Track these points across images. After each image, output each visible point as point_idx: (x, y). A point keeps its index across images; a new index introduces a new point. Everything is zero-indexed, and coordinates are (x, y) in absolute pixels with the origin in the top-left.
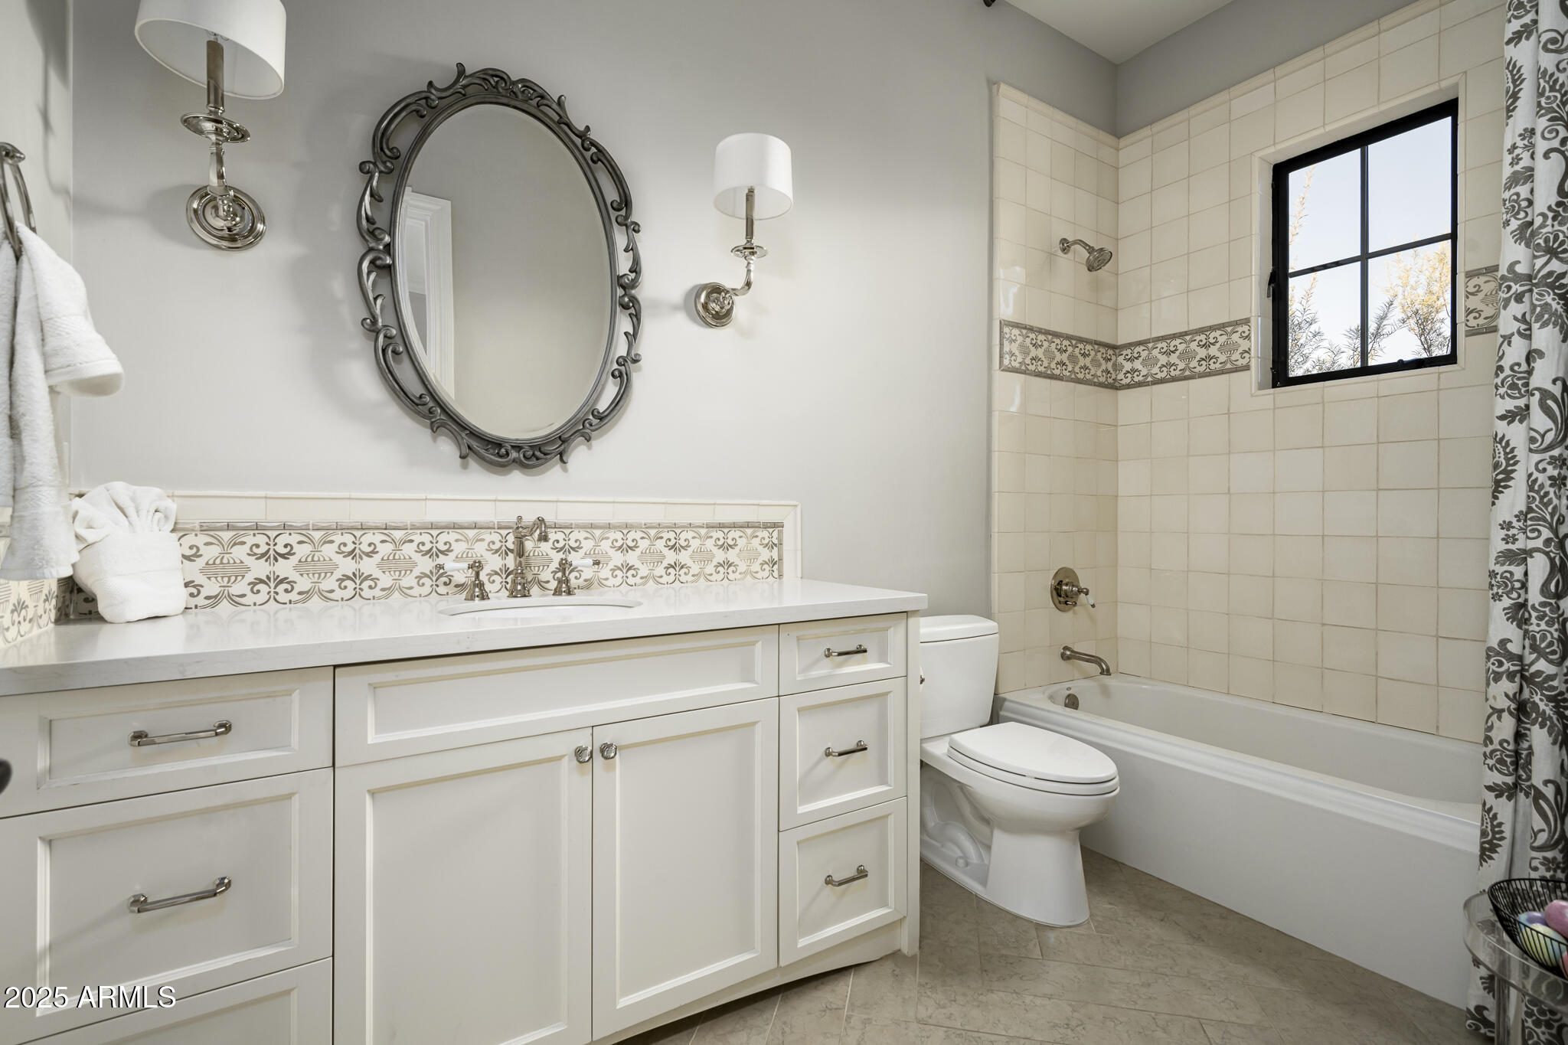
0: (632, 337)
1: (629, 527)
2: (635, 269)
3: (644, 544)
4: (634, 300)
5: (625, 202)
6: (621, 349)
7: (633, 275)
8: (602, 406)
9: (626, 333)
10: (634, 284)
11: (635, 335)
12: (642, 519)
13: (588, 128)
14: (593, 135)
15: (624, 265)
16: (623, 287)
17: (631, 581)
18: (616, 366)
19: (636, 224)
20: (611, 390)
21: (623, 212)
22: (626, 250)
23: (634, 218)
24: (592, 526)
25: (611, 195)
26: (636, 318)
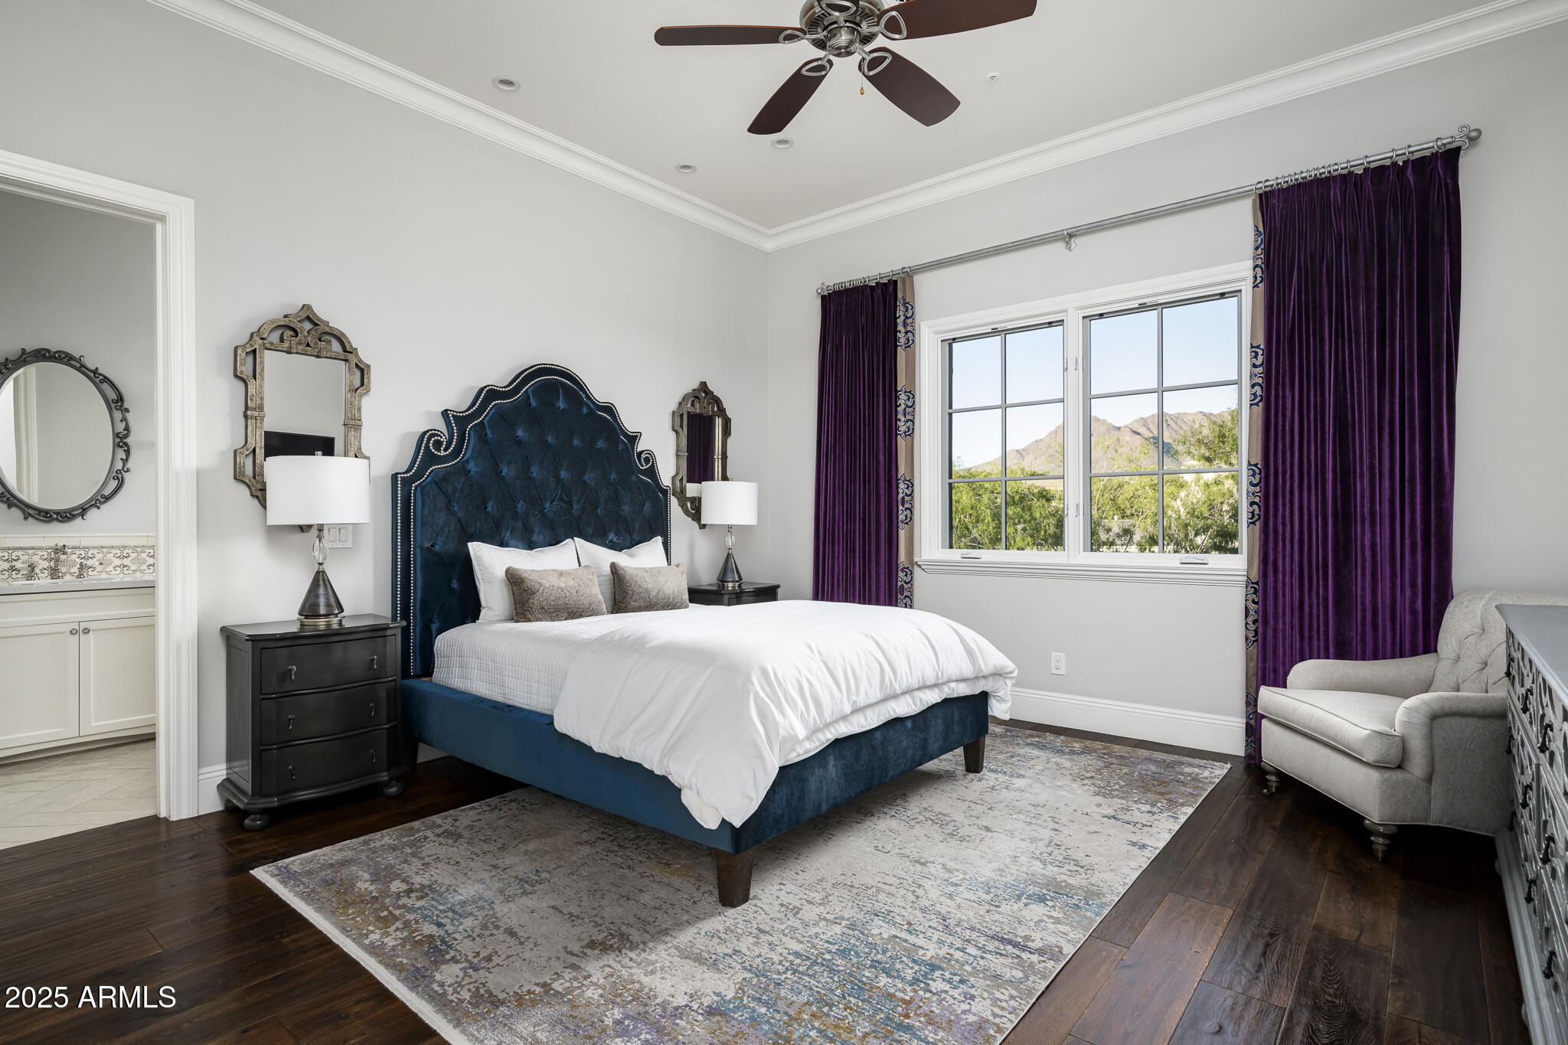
0: (125, 461)
1: (124, 547)
2: (127, 428)
3: (133, 555)
4: (126, 444)
5: (120, 398)
6: (119, 465)
7: (126, 432)
8: (107, 492)
9: (121, 459)
10: (126, 436)
11: (127, 460)
12: (133, 543)
13: (97, 368)
14: (100, 371)
15: (120, 427)
16: (120, 438)
17: (126, 572)
18: (115, 474)
19: (127, 409)
20: (113, 484)
21: (119, 404)
22: (121, 421)
23: (125, 406)
24: (102, 547)
25: (112, 395)
26: (128, 452)
